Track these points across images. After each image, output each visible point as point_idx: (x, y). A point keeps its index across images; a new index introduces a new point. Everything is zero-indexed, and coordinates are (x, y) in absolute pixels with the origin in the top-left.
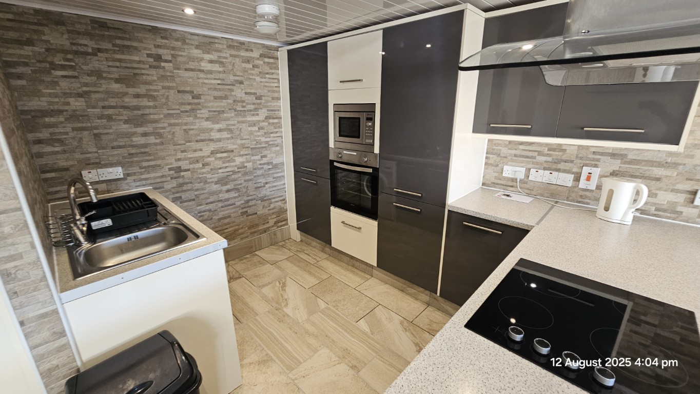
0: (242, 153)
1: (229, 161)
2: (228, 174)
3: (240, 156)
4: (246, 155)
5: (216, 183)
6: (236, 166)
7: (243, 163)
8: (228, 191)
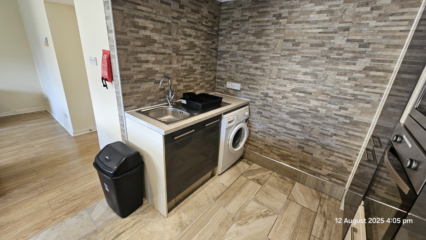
0: (319, 98)
1: (304, 101)
2: (299, 110)
3: (316, 99)
4: (323, 100)
5: (287, 114)
6: (309, 107)
7: (317, 107)
8: (294, 124)
